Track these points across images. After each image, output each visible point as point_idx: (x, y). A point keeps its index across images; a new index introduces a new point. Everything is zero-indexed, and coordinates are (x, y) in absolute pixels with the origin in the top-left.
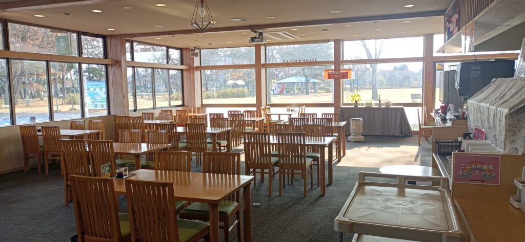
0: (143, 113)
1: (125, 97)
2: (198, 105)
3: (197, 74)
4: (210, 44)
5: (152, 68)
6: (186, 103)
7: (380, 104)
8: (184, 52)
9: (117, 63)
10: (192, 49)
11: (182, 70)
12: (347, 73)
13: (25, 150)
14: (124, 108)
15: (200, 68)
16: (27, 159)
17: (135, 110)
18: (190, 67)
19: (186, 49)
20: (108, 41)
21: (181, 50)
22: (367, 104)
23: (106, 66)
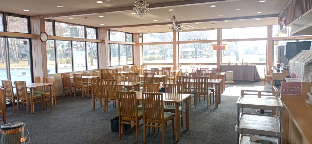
0: (115, 68)
1: (106, 59)
2: (141, 64)
3: (141, 47)
4: (149, 31)
5: (118, 44)
6: (135, 63)
7: (243, 64)
8: (134, 35)
9: (103, 42)
10: (138, 34)
11: (133, 45)
12: (224, 47)
13: (63, 86)
14: (106, 65)
15: (142, 44)
16: (64, 90)
17: (110, 67)
18: (137, 43)
19: (135, 33)
20: (99, 30)
21: (132, 34)
22: (235, 63)
23: (97, 43)
